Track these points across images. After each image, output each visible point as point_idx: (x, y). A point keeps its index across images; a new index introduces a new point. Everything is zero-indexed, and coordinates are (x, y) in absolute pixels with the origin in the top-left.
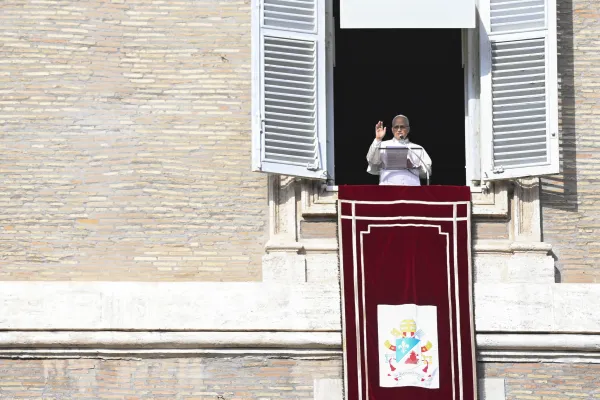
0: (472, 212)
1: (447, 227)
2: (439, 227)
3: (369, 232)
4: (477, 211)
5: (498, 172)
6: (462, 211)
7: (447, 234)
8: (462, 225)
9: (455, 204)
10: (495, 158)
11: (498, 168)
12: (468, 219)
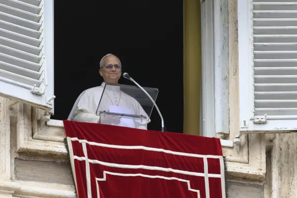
0: (225, 168)
1: (198, 183)
2: (188, 182)
3: (104, 179)
4: (232, 168)
5: (260, 123)
6: (214, 167)
7: (198, 191)
8: (215, 183)
9: (205, 157)
10: (257, 105)
11: (261, 118)
12: (221, 176)
